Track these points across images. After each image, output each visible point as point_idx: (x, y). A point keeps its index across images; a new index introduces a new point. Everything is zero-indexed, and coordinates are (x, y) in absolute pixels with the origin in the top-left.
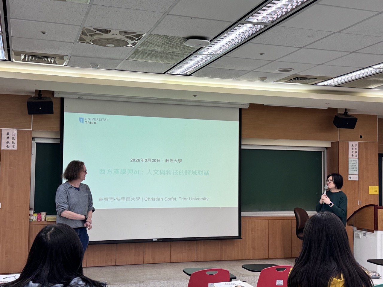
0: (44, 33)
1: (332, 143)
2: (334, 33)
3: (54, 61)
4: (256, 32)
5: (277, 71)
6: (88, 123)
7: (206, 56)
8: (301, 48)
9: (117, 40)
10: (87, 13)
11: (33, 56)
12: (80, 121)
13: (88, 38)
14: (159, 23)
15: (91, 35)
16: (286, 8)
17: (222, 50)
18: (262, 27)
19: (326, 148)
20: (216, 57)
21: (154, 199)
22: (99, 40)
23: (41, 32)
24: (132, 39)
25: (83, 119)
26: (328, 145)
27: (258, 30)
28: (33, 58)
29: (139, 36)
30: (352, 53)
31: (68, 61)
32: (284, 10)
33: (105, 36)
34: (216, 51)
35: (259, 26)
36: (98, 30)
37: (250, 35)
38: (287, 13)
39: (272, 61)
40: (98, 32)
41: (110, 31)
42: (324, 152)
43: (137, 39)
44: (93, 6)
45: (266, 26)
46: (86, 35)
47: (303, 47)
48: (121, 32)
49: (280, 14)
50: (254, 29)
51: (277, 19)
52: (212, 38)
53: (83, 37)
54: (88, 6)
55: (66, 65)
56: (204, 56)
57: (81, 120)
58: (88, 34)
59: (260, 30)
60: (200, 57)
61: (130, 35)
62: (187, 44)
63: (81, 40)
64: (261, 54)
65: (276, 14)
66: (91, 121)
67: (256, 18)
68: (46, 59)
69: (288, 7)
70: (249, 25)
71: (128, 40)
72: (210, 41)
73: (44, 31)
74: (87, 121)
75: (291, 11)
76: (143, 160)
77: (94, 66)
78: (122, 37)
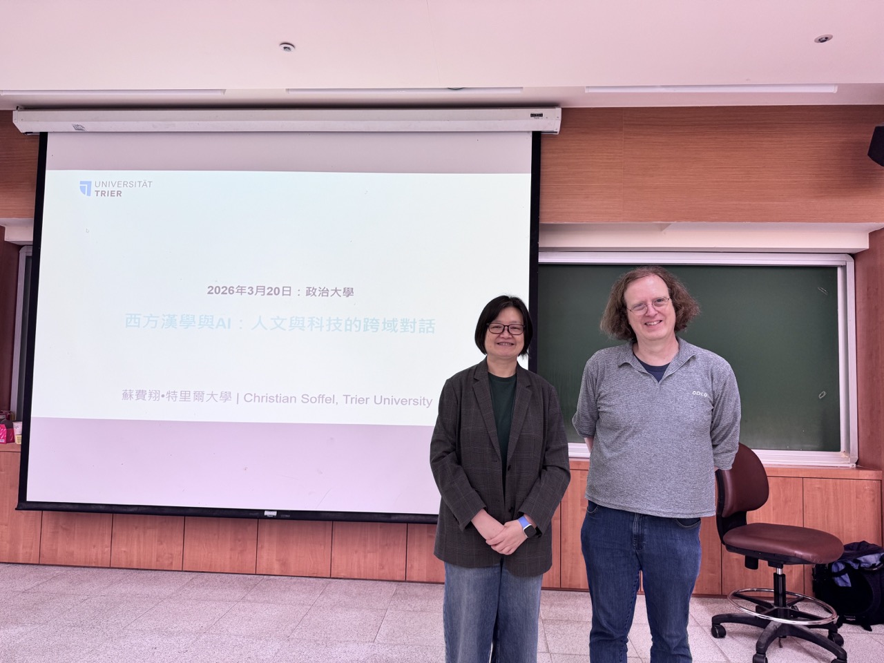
12: (83, 189)
19: (854, 256)
21: (271, 399)
25: (89, 183)
42: (844, 267)
57: (86, 187)
76: (241, 290)
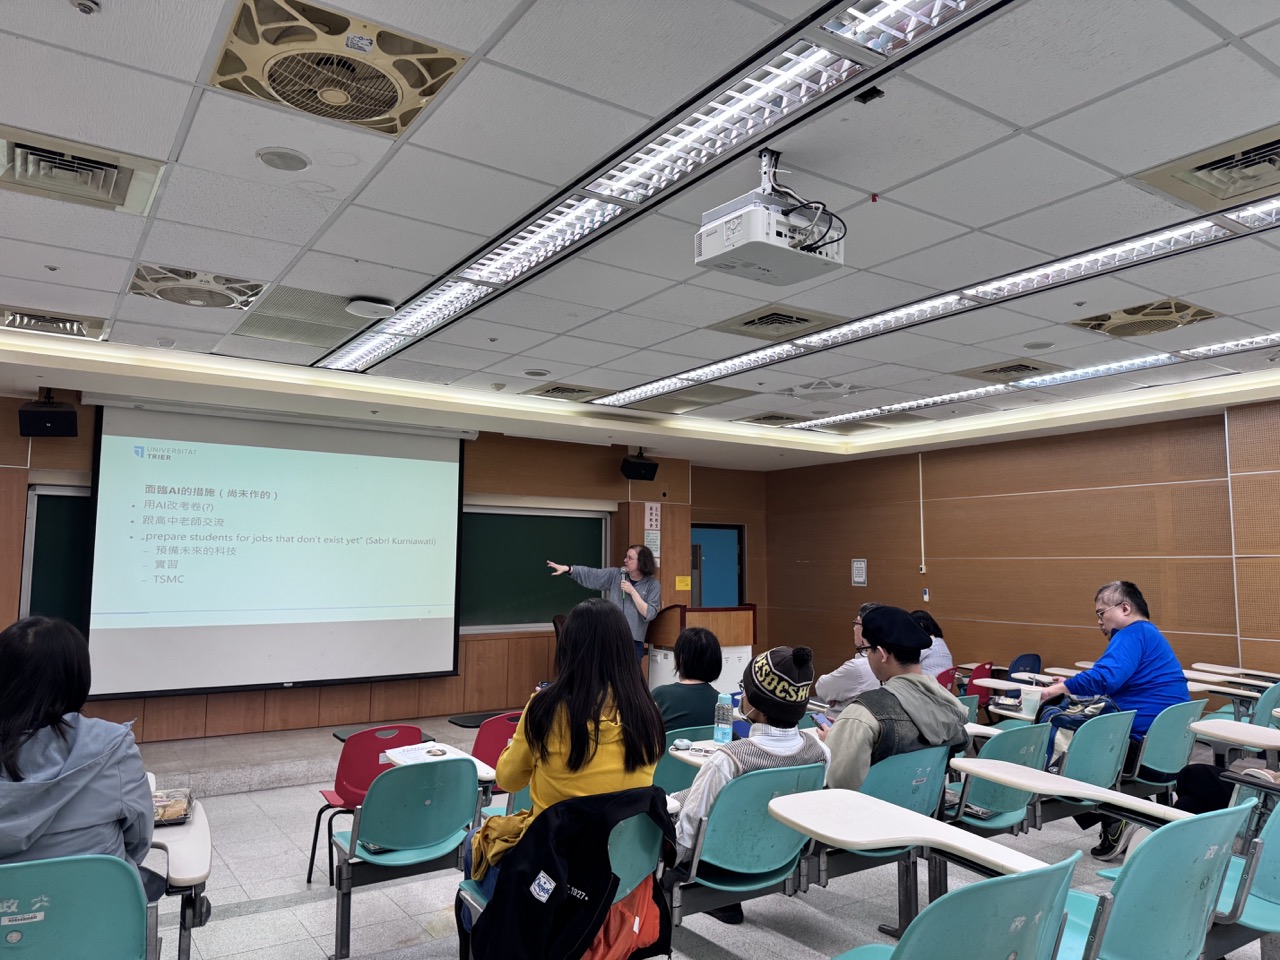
0: (53, 269)
1: (619, 504)
2: (611, 312)
3: (79, 329)
4: (480, 299)
5: (522, 374)
6: (154, 456)
7: (391, 337)
8: (559, 335)
9: (211, 293)
10: (145, 235)
11: (31, 317)
12: (137, 453)
13: (149, 286)
14: (294, 266)
15: (157, 280)
16: (529, 261)
17: (420, 328)
18: (490, 290)
19: (610, 513)
20: (409, 340)
22: (172, 290)
23: (46, 267)
24: (241, 293)
25: (142, 448)
26: (612, 507)
27: (482, 295)
28: (33, 321)
29: (255, 289)
30: (642, 349)
31: (109, 330)
32: (526, 263)
33: (184, 282)
34: (409, 329)
35: (485, 288)
36: (171, 271)
37: (470, 303)
38: (530, 268)
39: (514, 355)
40: (170, 275)
41: (195, 275)
42: (606, 520)
43: (251, 293)
44: (156, 222)
45: (497, 289)
46: (147, 281)
47: (564, 334)
48: (217, 278)
49: (518, 269)
50: (477, 294)
51: (515, 278)
52: (399, 301)
53: (140, 282)
54: (145, 220)
55: (106, 338)
56: (387, 336)
57: (139, 451)
58: (148, 278)
59: (486, 296)
60: (380, 339)
61: (237, 286)
62: (353, 309)
63: (135, 288)
64: (492, 340)
65: (512, 270)
66: (161, 453)
67: (478, 272)
68: (61, 325)
69: (532, 259)
70: (466, 285)
71: (234, 296)
72: (397, 309)
73: (53, 265)
74: (152, 453)
75: (536, 265)
77: (166, 343)
78: (220, 288)
